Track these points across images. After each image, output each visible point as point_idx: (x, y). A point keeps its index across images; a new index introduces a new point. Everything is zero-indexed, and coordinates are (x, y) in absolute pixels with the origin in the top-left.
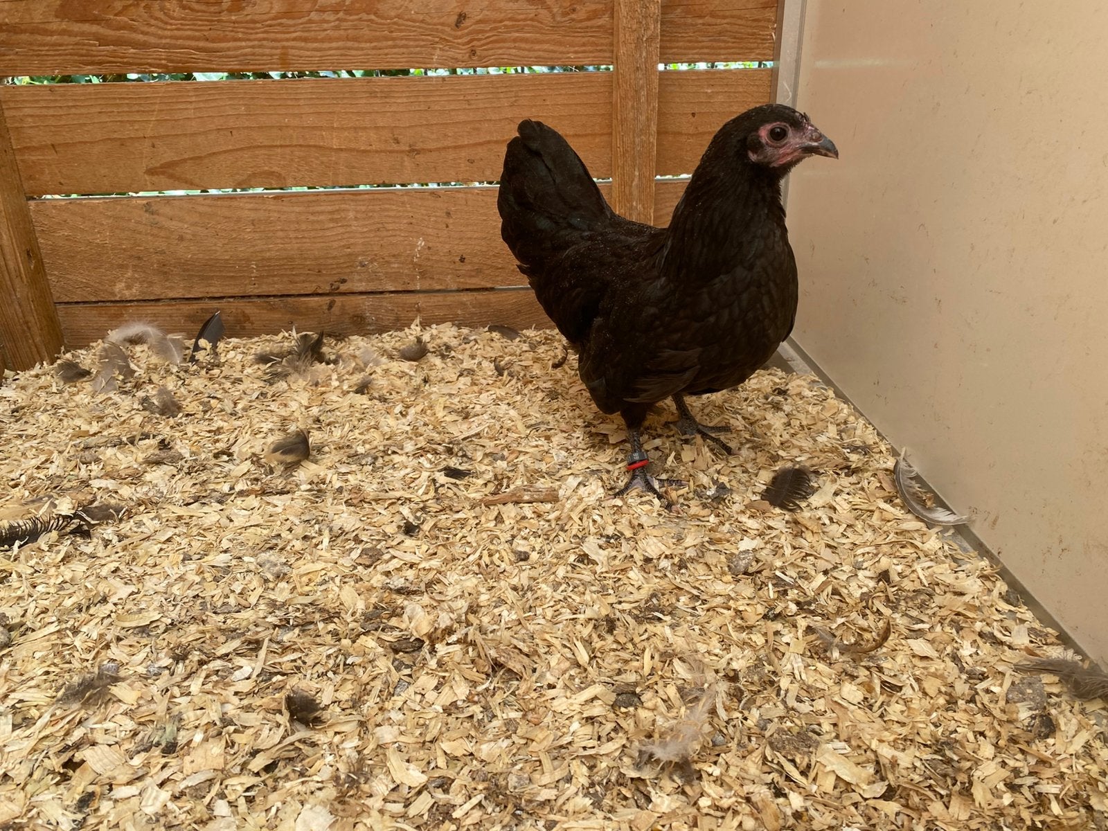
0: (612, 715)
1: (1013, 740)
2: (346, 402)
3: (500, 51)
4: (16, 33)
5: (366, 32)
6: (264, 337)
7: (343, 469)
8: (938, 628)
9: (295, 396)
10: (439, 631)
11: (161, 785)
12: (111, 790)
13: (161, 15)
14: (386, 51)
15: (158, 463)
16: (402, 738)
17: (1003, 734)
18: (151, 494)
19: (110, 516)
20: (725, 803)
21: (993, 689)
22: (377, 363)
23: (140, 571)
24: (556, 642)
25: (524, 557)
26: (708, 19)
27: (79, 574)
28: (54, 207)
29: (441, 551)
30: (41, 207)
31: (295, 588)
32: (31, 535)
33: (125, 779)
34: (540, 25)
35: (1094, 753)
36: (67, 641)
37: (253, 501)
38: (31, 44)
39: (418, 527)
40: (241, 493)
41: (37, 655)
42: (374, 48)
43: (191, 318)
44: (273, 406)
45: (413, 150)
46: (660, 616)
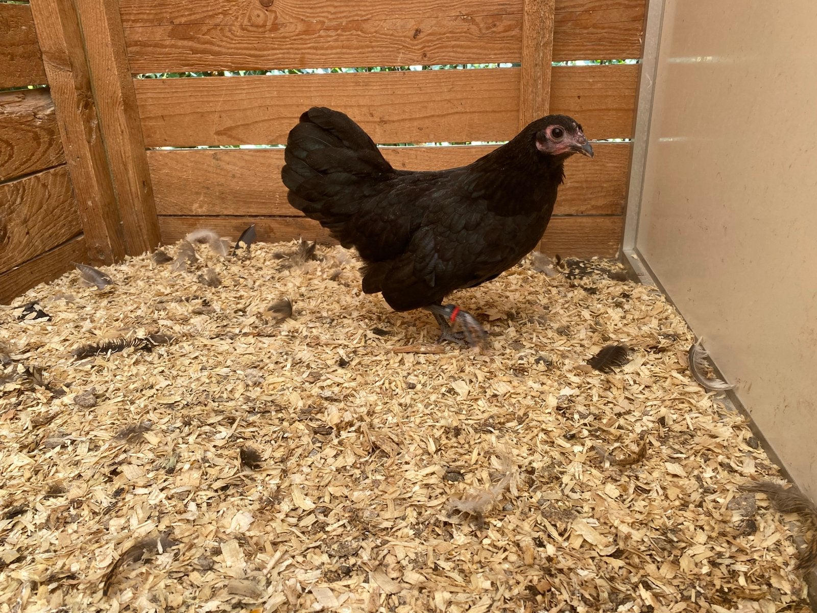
0: (442, 485)
1: (723, 534)
2: (323, 285)
3: (443, 54)
4: (145, 46)
5: (355, 43)
6: (282, 243)
7: (311, 325)
8: (692, 458)
9: (292, 280)
10: (344, 423)
11: (162, 490)
12: (134, 489)
13: (229, 34)
14: (367, 55)
15: (200, 313)
16: (306, 482)
17: (716, 529)
18: (191, 331)
19: (165, 341)
20: (500, 544)
21: (718, 500)
22: (348, 262)
23: (175, 373)
24: (417, 438)
25: (412, 387)
26: (591, 30)
27: (142, 372)
28: (161, 155)
29: (359, 378)
30: (154, 155)
31: (264, 391)
32: (120, 348)
33: (142, 484)
34: (470, 36)
35: (782, 548)
36: (127, 407)
37: (251, 339)
38: (154, 53)
39: (348, 362)
40: (246, 334)
41: (109, 413)
42: (360, 53)
43: (237, 228)
44: (278, 285)
45: (383, 121)
46: (492, 430)
